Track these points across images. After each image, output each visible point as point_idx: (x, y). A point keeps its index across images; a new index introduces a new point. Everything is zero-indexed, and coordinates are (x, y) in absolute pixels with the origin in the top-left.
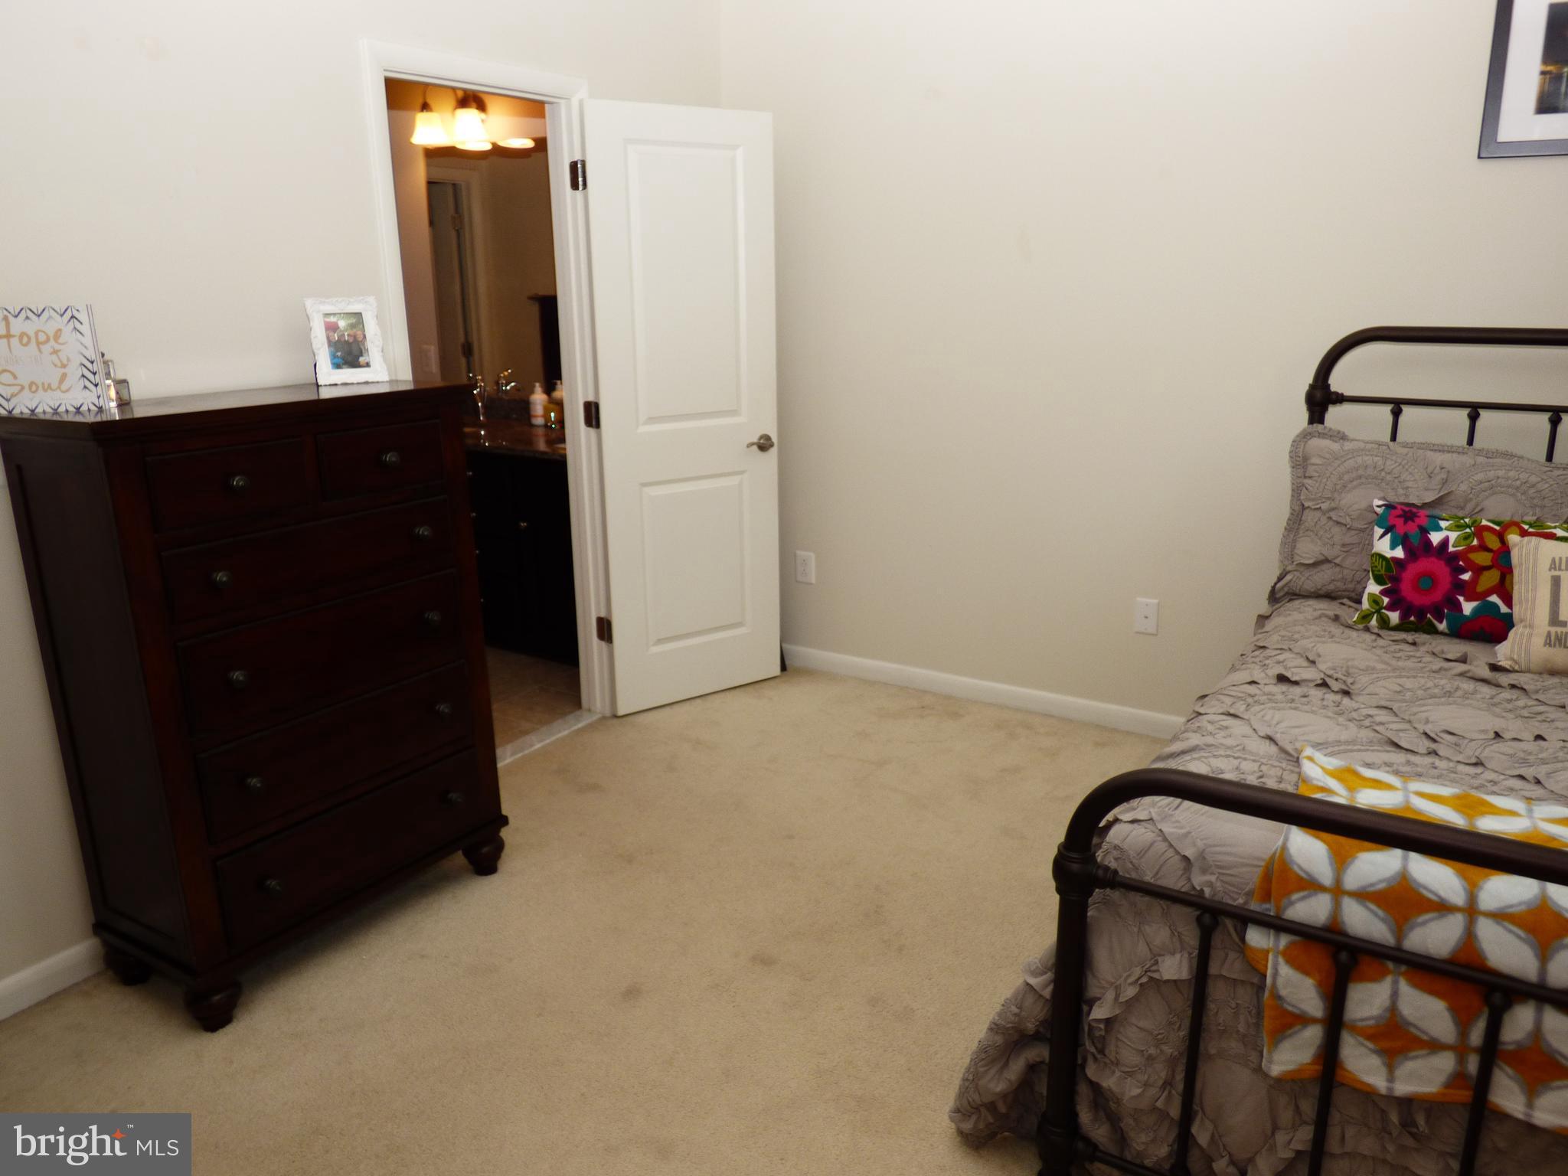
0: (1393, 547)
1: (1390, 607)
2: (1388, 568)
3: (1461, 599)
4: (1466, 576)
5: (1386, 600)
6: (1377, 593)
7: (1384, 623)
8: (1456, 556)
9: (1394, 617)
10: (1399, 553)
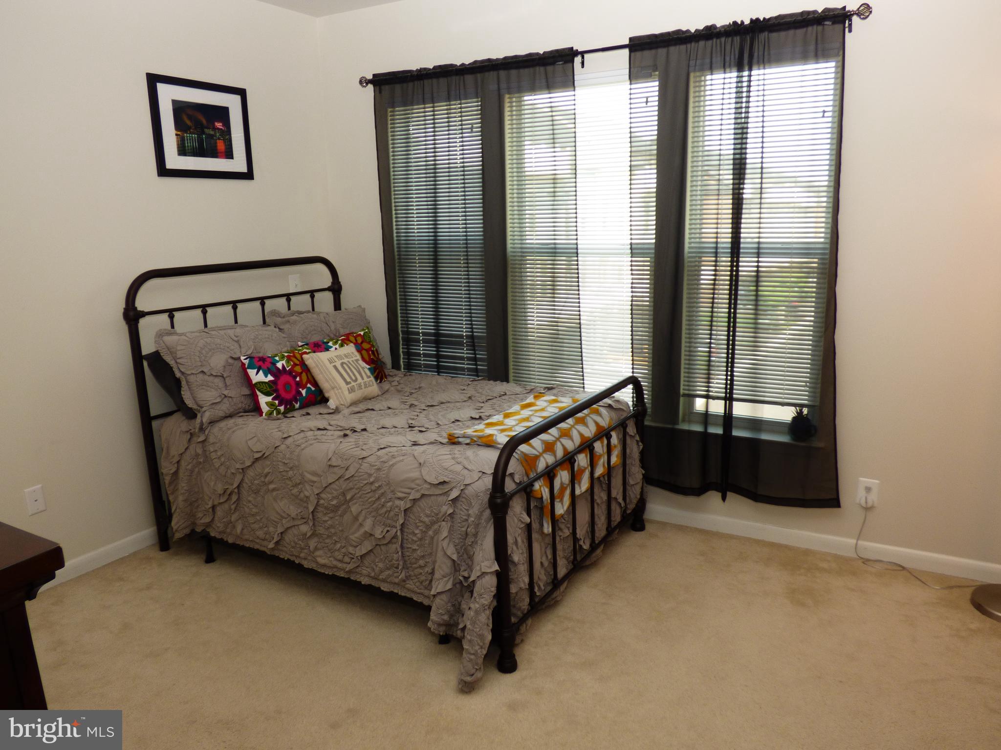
0: (266, 376)
1: (280, 405)
2: (271, 387)
3: (301, 389)
4: (298, 379)
5: (277, 402)
6: (271, 400)
7: (279, 412)
8: (291, 371)
9: (282, 408)
10: (270, 378)
